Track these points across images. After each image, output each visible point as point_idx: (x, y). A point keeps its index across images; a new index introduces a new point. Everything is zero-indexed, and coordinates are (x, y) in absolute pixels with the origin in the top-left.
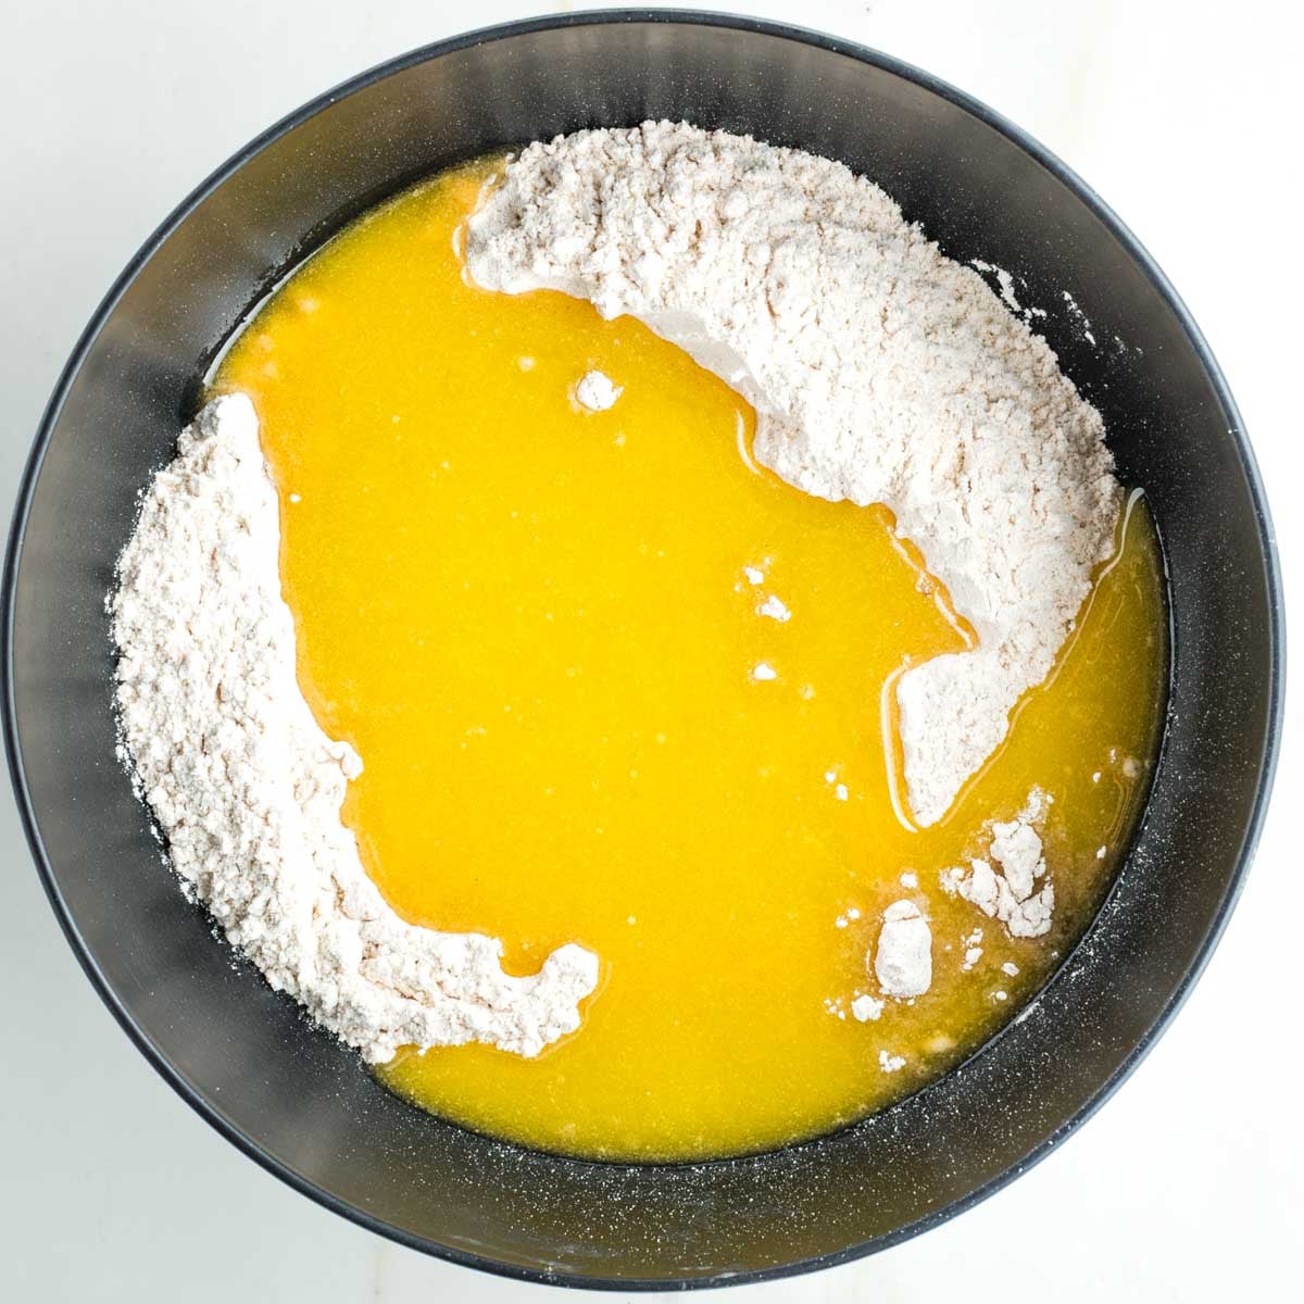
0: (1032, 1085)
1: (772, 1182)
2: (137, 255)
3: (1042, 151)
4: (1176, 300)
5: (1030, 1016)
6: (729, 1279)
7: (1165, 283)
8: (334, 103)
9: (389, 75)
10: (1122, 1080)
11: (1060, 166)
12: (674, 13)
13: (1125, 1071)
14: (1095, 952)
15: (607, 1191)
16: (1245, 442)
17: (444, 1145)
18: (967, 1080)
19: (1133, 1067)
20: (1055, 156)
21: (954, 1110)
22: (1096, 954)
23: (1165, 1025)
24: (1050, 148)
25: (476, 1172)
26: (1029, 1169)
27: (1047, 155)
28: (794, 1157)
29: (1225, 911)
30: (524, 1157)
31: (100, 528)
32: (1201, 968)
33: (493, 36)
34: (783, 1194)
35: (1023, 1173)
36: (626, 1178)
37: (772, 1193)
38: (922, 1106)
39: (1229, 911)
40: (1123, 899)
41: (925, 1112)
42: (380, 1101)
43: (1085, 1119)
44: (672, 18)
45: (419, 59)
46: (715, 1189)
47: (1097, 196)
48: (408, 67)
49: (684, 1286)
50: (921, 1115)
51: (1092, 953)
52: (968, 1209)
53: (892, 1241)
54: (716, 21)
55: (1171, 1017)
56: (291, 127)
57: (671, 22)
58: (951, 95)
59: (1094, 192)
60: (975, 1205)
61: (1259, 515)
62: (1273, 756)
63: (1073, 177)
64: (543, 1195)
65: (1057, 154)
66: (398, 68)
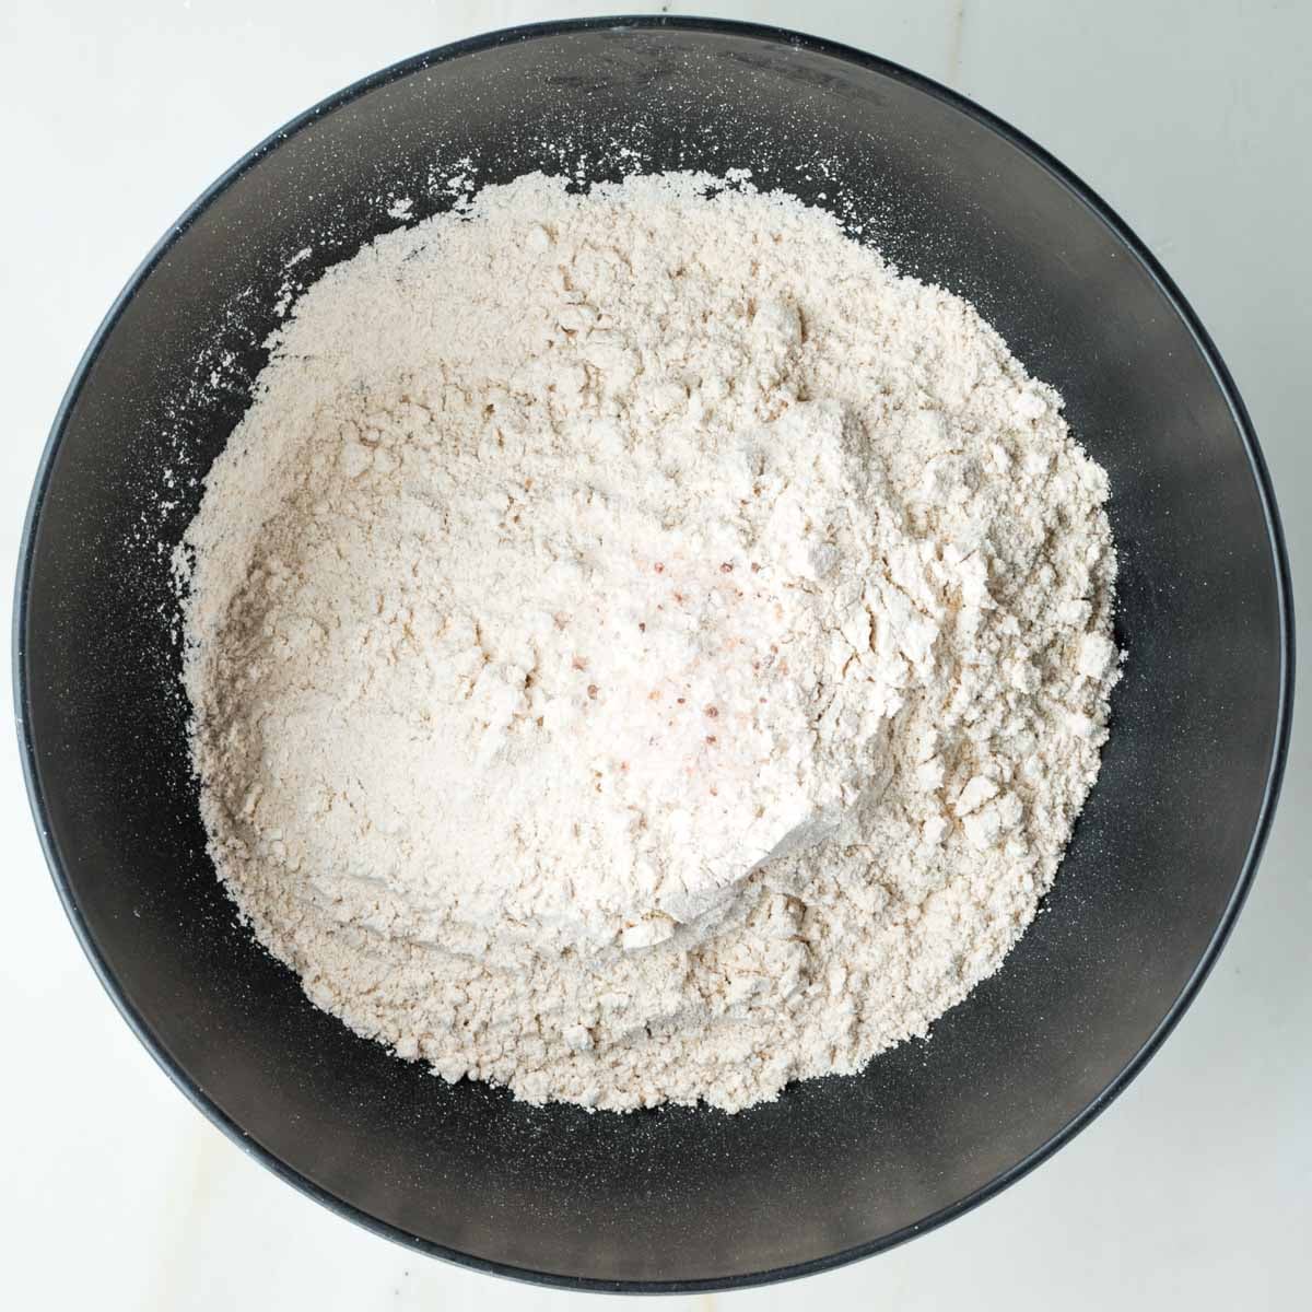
0: (299, 189)
1: (566, 110)
2: (1123, 1089)
3: (219, 1123)
4: (97, 966)
5: (295, 255)
6: (618, 25)
7: (107, 984)
8: (915, 1225)
9: (858, 1247)
10: (209, 192)
11: (203, 1107)
12: (572, 1287)
13: (205, 201)
14: (226, 315)
15: (732, 113)
16: (39, 821)
17: (893, 173)
18: (364, 196)
19: (197, 205)
20: (208, 1117)
21: (379, 168)
22: (225, 312)
23: (161, 246)
24: (212, 1125)
25: (863, 144)
26: (308, 111)
27: (214, 1119)
28: (543, 132)
29: (93, 355)
30: (813, 153)
31: (1183, 818)
32: (121, 300)
33: (753, 1278)
34: (557, 98)
35: (315, 107)
36: (713, 125)
37: (569, 99)
38: (411, 174)
39: (89, 355)
40: (193, 365)
41: (408, 167)
42: (953, 221)
43: (248, 157)
44: (575, 1282)
45: (827, 1261)
46: (625, 107)
47: (168, 1075)
48: (839, 1254)
49: (664, 22)
50: (413, 165)
51: (229, 313)
52: (373, 75)
53: (452, 50)
54: (533, 1275)
55: (155, 252)
56: (959, 1204)
57: (577, 1279)
58: (306, 1185)
59: (171, 1079)
60: (366, 79)
61: (31, 747)
62: (34, 505)
63: (191, 1096)
64: (797, 116)
65: (205, 1119)
66: (849, 1254)
